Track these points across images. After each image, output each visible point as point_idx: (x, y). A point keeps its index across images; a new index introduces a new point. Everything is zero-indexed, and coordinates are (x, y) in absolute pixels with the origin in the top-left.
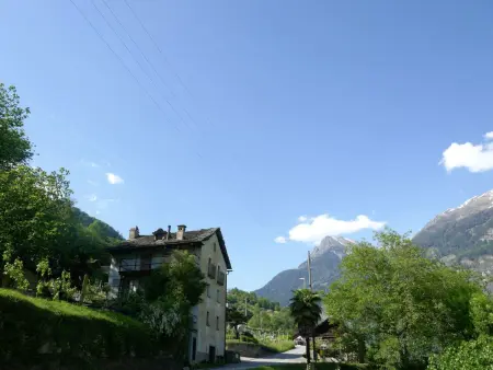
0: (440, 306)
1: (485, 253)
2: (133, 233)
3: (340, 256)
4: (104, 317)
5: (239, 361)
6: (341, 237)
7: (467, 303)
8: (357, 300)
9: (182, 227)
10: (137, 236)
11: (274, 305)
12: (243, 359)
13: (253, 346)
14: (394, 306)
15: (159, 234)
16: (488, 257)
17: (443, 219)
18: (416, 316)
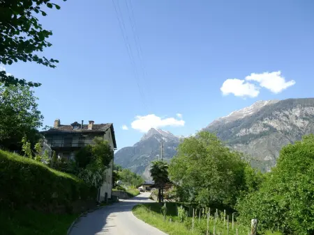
0: (230, 173)
1: (237, 142)
2: (57, 123)
3: (159, 140)
4: (69, 176)
5: (118, 202)
6: (160, 129)
7: (243, 171)
8: (187, 168)
9: (91, 122)
10: (59, 125)
11: (118, 168)
12: (120, 200)
13: (123, 193)
14: (208, 172)
15: (75, 124)
16: (238, 145)
17: (218, 122)
18: (218, 178)
